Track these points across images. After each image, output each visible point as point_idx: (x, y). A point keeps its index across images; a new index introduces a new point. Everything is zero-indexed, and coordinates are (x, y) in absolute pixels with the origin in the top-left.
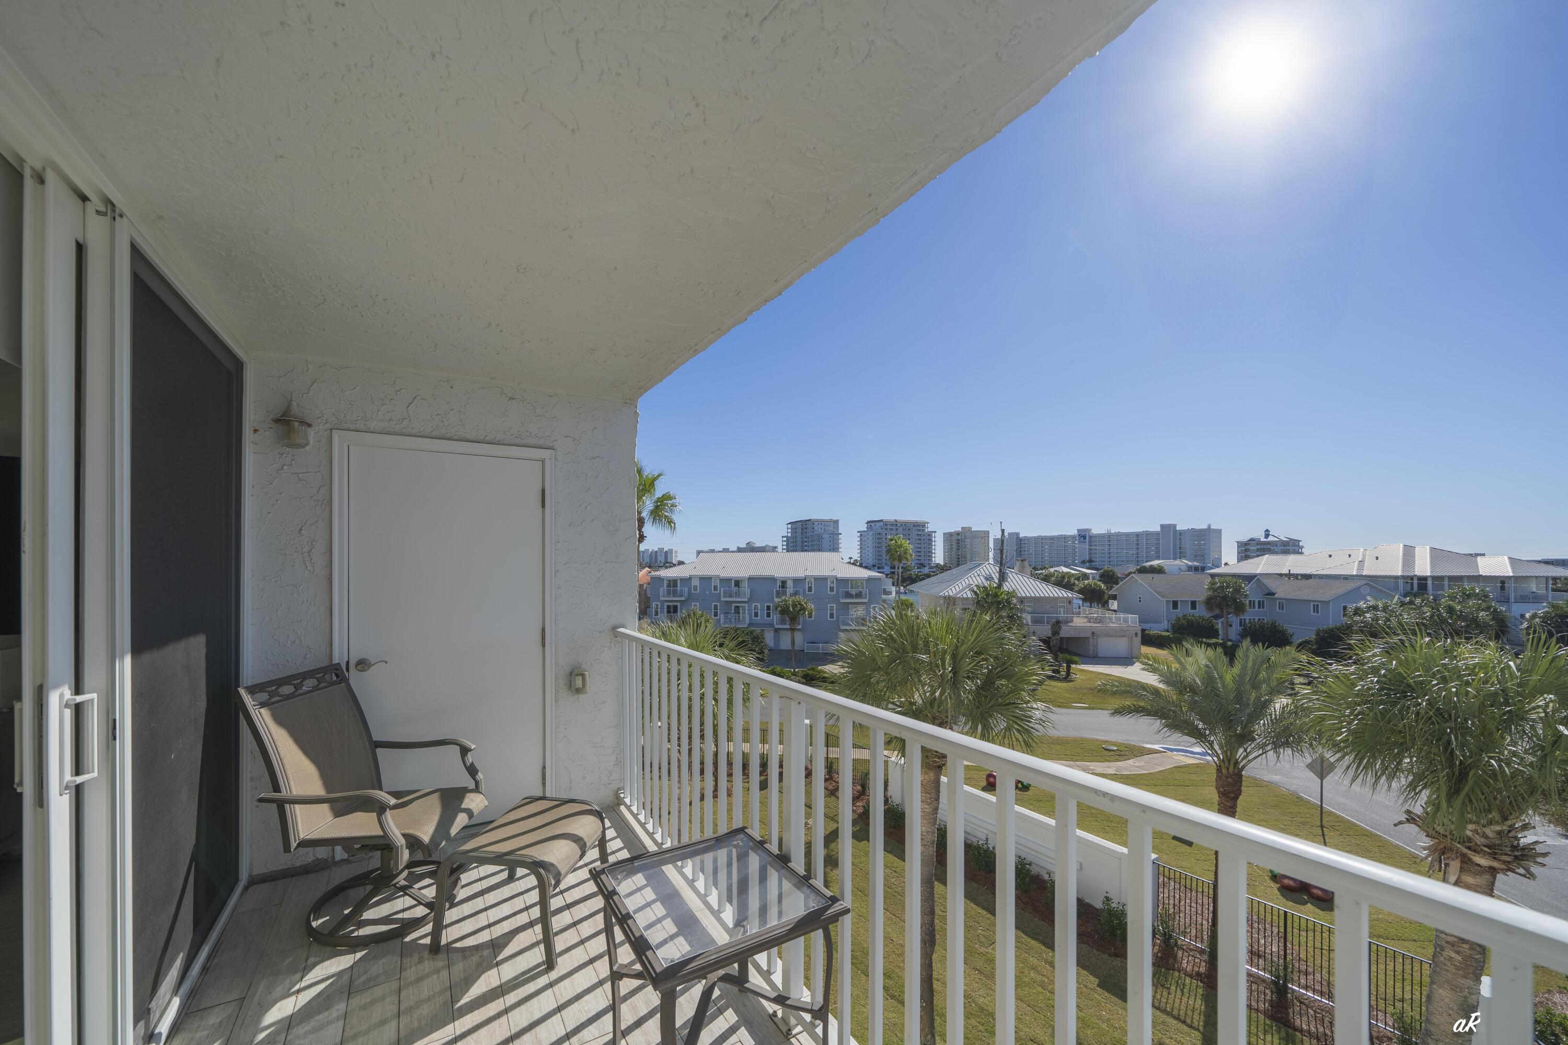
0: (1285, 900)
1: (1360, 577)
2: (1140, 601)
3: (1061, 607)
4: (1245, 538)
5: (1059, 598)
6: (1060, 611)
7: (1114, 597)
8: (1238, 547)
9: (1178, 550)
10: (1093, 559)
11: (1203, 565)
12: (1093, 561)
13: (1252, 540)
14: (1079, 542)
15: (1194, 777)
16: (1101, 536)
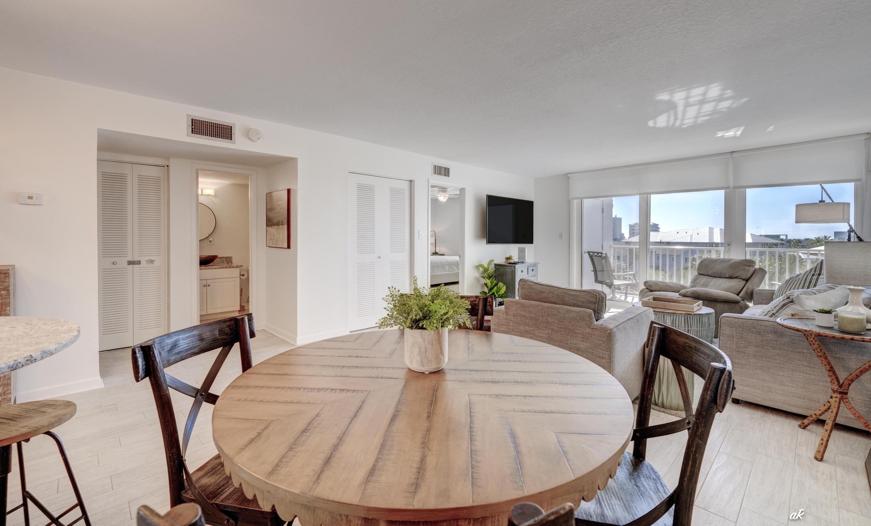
8: (630, 228)
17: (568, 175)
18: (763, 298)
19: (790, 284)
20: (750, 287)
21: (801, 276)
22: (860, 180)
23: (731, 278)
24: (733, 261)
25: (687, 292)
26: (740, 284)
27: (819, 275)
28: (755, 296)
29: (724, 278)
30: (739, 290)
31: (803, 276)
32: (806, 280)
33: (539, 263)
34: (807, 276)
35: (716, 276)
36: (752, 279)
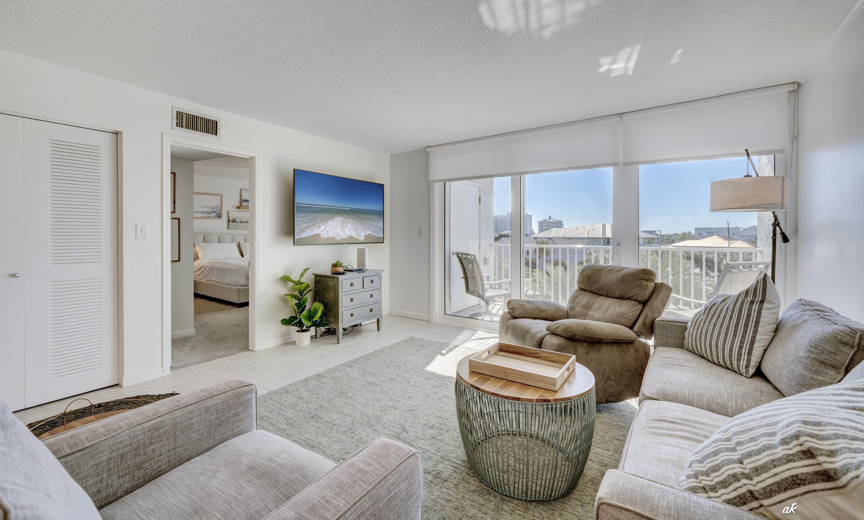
1: (589, 238)
4: (541, 220)
8: (539, 224)
11: (526, 232)
13: (544, 221)
17: (428, 150)
18: (669, 334)
19: (713, 316)
20: (649, 314)
21: (730, 303)
22: (781, 151)
23: (622, 298)
24: (625, 271)
25: (558, 327)
26: (635, 309)
27: (762, 302)
28: (656, 330)
29: (612, 297)
30: (633, 320)
31: (735, 304)
32: (740, 311)
33: (384, 271)
34: (742, 304)
35: (601, 293)
36: (651, 301)
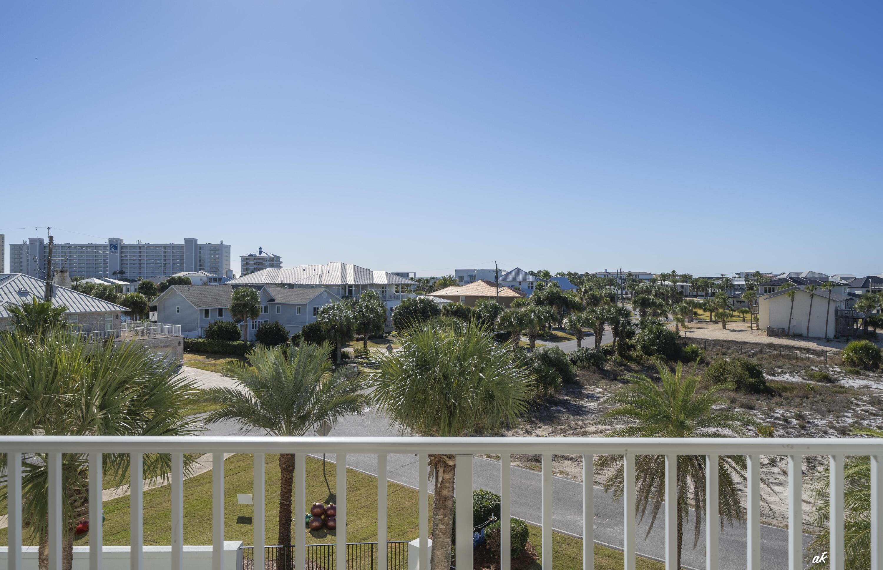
0: (315, 539)
1: (321, 286)
2: (178, 311)
3: (108, 322)
4: (246, 254)
5: (106, 312)
6: (107, 327)
7: (154, 309)
8: (242, 261)
9: (198, 263)
10: (124, 270)
11: (219, 276)
12: (124, 273)
13: (251, 255)
14: (110, 252)
15: (242, 463)
16: (132, 247)
